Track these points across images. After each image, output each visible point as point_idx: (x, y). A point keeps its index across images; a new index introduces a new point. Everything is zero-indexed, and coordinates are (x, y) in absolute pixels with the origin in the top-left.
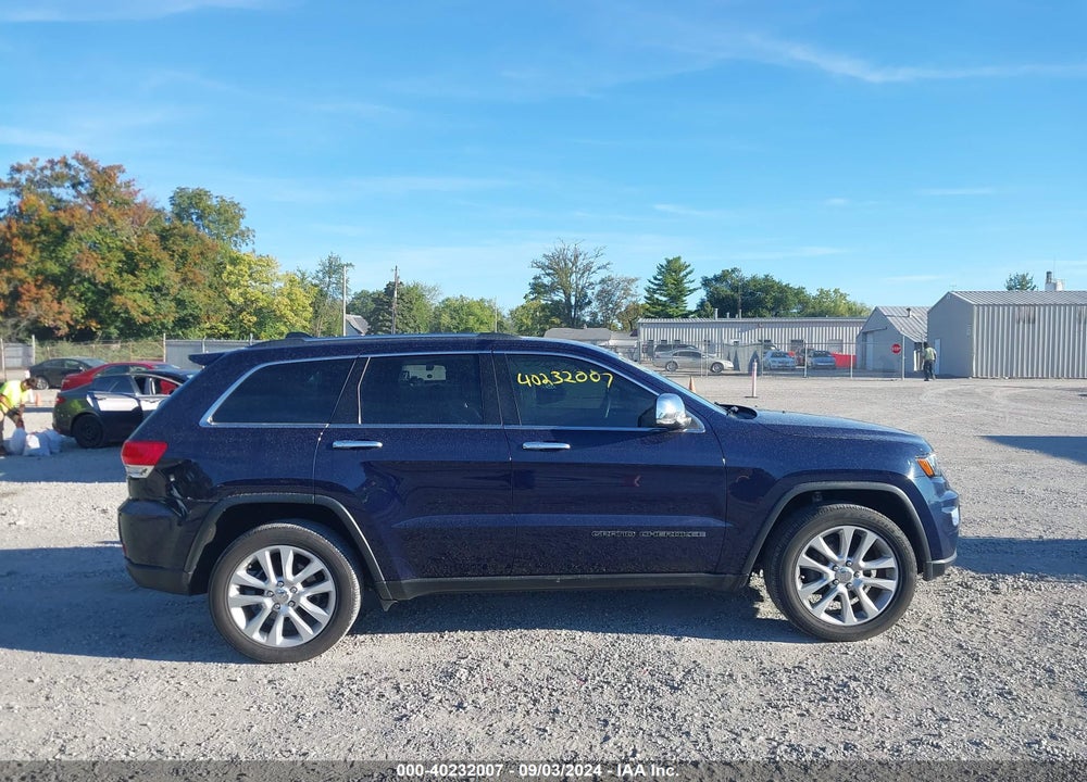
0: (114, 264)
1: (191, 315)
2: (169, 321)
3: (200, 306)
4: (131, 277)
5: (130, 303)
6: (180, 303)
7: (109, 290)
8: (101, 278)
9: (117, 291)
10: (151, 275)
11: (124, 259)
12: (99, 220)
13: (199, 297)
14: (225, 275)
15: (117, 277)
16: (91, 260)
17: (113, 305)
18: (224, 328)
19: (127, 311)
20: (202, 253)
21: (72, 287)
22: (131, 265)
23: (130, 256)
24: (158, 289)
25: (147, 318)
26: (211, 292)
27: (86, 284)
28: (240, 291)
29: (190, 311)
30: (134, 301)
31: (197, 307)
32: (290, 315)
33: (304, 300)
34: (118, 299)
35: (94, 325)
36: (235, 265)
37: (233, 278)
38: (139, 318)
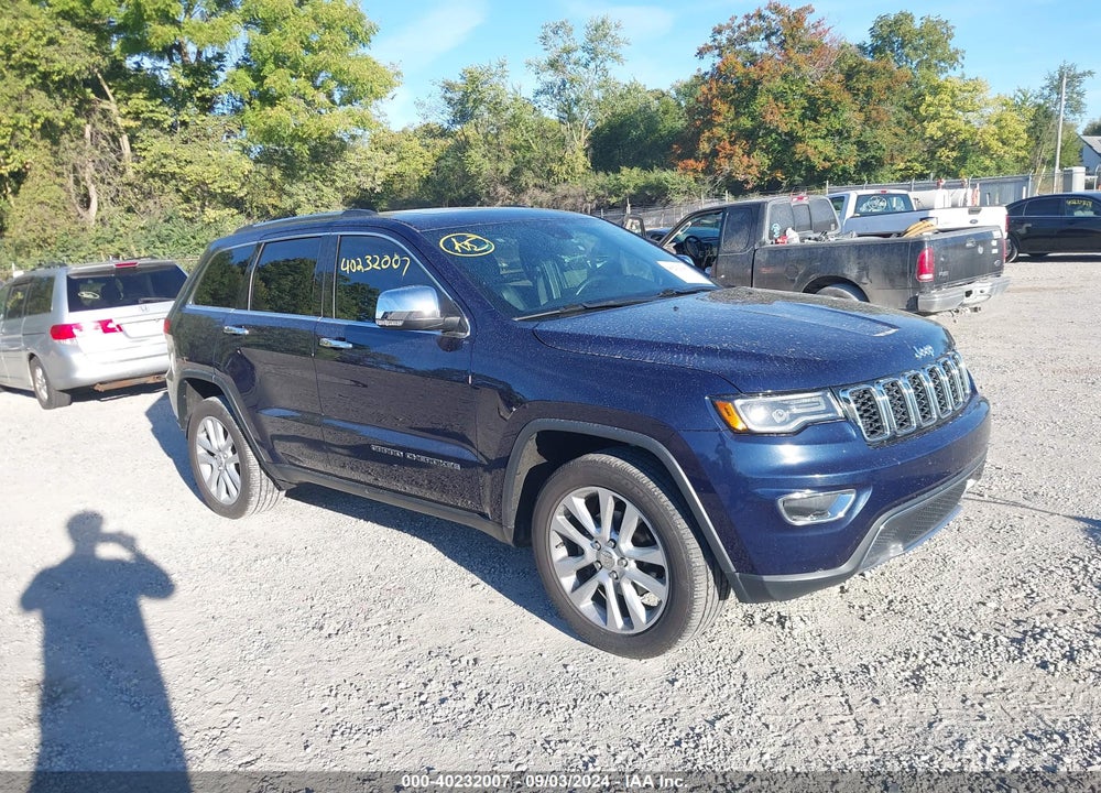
0: (798, 112)
1: (873, 157)
2: (851, 165)
3: (884, 146)
4: (813, 123)
5: (810, 151)
6: (862, 145)
7: (792, 139)
8: (784, 128)
9: (800, 140)
10: (832, 119)
11: (807, 105)
12: (786, 68)
13: (884, 137)
14: (923, 107)
15: (799, 124)
16: (776, 111)
17: (795, 153)
18: (918, 167)
19: (808, 159)
20: (889, 88)
21: (760, 140)
22: (813, 111)
23: (812, 101)
24: (840, 133)
25: (827, 164)
26: (898, 130)
27: (774, 135)
28: (939, 124)
29: (873, 153)
30: (817, 148)
31: (880, 148)
32: (995, 145)
33: (1018, 125)
34: (800, 148)
35: (779, 175)
36: (936, 94)
37: (932, 110)
38: (819, 163)
